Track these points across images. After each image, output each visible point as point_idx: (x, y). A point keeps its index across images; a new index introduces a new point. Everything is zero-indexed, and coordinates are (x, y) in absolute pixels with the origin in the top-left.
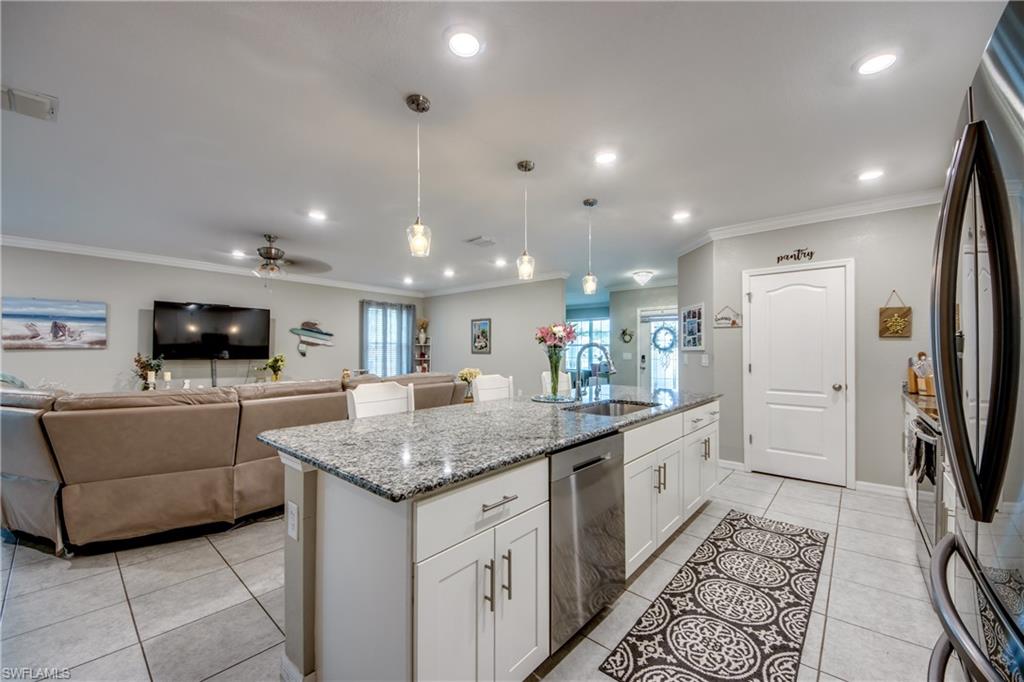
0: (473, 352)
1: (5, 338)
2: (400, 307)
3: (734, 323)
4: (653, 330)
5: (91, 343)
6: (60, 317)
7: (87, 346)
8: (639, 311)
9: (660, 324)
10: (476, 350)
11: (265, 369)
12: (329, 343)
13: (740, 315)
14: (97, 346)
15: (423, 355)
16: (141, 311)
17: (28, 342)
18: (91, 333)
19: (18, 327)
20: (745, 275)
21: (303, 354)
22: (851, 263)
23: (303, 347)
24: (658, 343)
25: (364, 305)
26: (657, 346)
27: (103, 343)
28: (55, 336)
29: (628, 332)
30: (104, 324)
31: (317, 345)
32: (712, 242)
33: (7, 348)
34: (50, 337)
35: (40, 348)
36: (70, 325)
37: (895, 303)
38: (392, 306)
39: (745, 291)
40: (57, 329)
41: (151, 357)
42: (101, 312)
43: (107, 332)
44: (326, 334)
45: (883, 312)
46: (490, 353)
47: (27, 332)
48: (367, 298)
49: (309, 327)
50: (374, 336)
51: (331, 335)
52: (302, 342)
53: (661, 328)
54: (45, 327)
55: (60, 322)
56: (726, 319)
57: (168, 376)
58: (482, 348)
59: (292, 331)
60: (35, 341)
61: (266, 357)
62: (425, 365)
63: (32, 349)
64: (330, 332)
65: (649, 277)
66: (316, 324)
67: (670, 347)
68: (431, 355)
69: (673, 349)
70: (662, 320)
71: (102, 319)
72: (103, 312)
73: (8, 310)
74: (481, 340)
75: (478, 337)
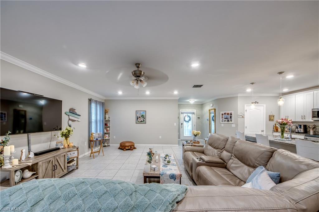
0: (136, 123)
2: (100, 104)
3: (243, 117)
4: (184, 116)
8: (180, 110)
9: (186, 114)
10: (138, 122)
12: (79, 120)
13: (244, 115)
15: (106, 124)
20: (245, 105)
21: (70, 126)
22: (265, 105)
23: (70, 122)
25: (91, 101)
26: (185, 121)
31: (75, 121)
32: (237, 97)
37: (271, 114)
39: (245, 109)
44: (78, 115)
45: (269, 116)
46: (145, 123)
48: (92, 98)
49: (72, 111)
51: (80, 115)
52: (69, 119)
53: (186, 116)
56: (241, 116)
57: (12, 148)
59: (65, 113)
62: (108, 129)
64: (80, 114)
65: (194, 101)
66: (75, 110)
67: (189, 121)
68: (110, 124)
69: (190, 122)
70: (187, 113)
74: (141, 119)
75: (140, 117)
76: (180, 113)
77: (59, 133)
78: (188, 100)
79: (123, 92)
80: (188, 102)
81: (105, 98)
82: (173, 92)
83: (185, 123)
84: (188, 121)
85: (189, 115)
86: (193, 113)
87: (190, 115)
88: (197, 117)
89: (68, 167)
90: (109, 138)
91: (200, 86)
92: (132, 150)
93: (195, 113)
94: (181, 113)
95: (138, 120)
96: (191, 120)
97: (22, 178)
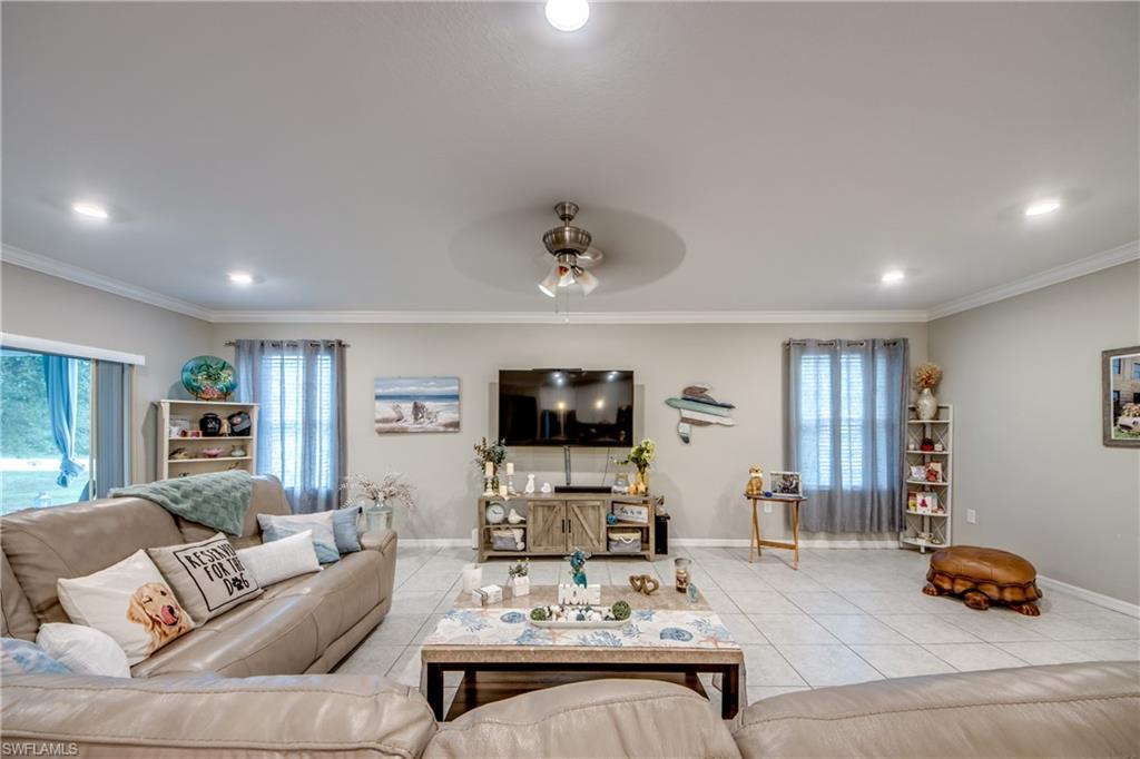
0: (1108, 442)
1: (378, 421)
2: (868, 348)
5: (446, 426)
7: (442, 429)
10: (1124, 436)
11: (626, 462)
12: (730, 422)
14: (451, 429)
15: (927, 444)
16: (489, 385)
17: (394, 425)
18: (445, 414)
19: (385, 409)
21: (686, 440)
23: (685, 428)
25: (793, 350)
27: (456, 425)
28: (416, 419)
30: (456, 403)
31: (709, 424)
33: (381, 432)
34: (411, 419)
35: (404, 432)
36: (429, 405)
38: (852, 346)
40: (417, 410)
41: (497, 442)
42: (452, 389)
43: (460, 413)
44: (723, 406)
47: (393, 415)
48: (798, 336)
49: (695, 396)
50: (813, 406)
51: (731, 407)
52: (684, 420)
54: (407, 407)
55: (420, 403)
57: (510, 468)
59: (669, 403)
60: (400, 424)
61: (629, 443)
62: (937, 467)
63: (397, 432)
64: (728, 403)
66: (705, 390)
68: (951, 444)
71: (456, 397)
72: (456, 388)
73: (380, 391)
75: (1137, 400)
77: (621, 453)
89: (609, 539)
90: (940, 514)
95: (1123, 420)
97: (506, 521)
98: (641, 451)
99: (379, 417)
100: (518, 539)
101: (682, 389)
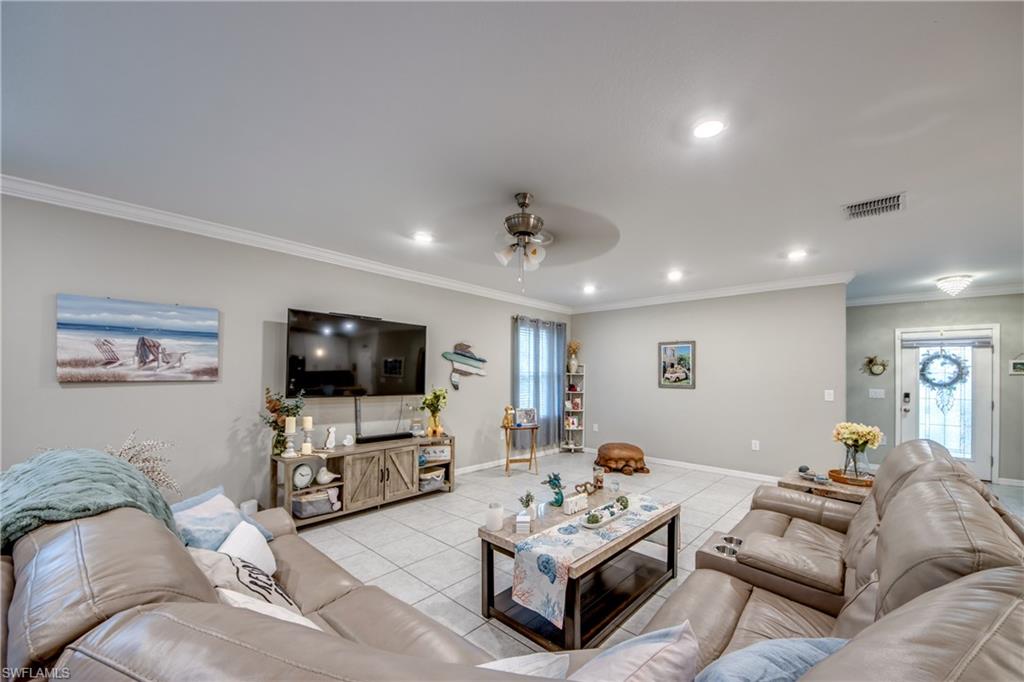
0: (661, 386)
1: (63, 364)
2: (550, 327)
4: (921, 359)
5: (197, 373)
6: (149, 331)
7: (190, 377)
8: (897, 331)
9: (937, 349)
10: (667, 383)
11: (423, 408)
12: (482, 372)
14: (206, 378)
15: (572, 387)
16: (267, 324)
17: (100, 370)
18: (196, 357)
21: (456, 387)
23: (456, 377)
24: (930, 377)
25: (516, 323)
26: (927, 380)
27: (213, 372)
28: (143, 361)
29: (879, 360)
31: (471, 374)
33: (67, 382)
34: (134, 362)
35: (119, 380)
36: (166, 343)
38: (544, 324)
40: (145, 350)
41: (283, 392)
42: (209, 324)
43: (219, 356)
44: (479, 360)
46: (693, 386)
47: (98, 354)
48: (520, 314)
49: (462, 351)
51: (483, 361)
52: (455, 371)
53: (937, 356)
54: (126, 346)
55: (150, 339)
57: (308, 422)
58: (678, 380)
59: (446, 356)
60: (111, 369)
61: (420, 390)
62: (578, 400)
63: (106, 381)
64: (483, 358)
65: (967, 282)
66: (469, 347)
67: (954, 381)
68: (584, 387)
69: (958, 385)
70: (941, 345)
71: (213, 336)
72: (214, 323)
73: (66, 316)
74: (677, 370)
75: (672, 366)
76: (898, 343)
77: (419, 399)
78: (928, 281)
79: (598, 287)
80: (933, 289)
81: (570, 311)
82: (783, 255)
83: (926, 396)
84: (947, 381)
85: (950, 351)
86: (985, 343)
87: (965, 353)
88: (1011, 362)
89: (420, 480)
90: (580, 428)
91: (890, 203)
92: (630, 474)
93: (996, 342)
94: (903, 347)
95: (667, 375)
96: (969, 378)
97: (315, 482)
98: (437, 397)
99: (63, 356)
100: (334, 499)
101: (454, 344)
